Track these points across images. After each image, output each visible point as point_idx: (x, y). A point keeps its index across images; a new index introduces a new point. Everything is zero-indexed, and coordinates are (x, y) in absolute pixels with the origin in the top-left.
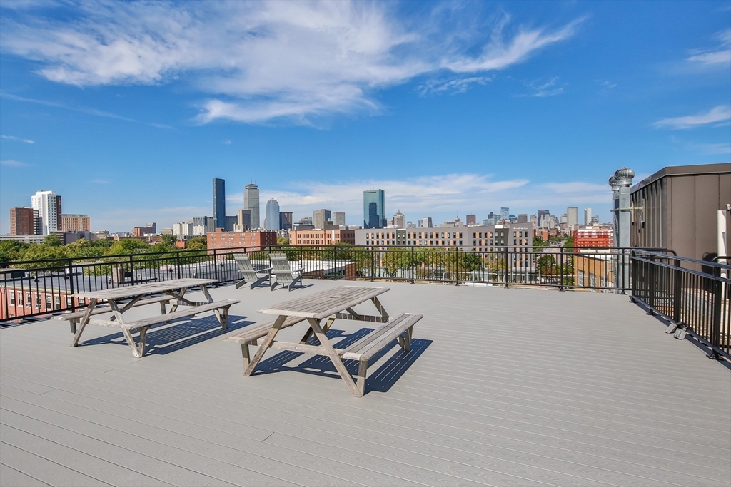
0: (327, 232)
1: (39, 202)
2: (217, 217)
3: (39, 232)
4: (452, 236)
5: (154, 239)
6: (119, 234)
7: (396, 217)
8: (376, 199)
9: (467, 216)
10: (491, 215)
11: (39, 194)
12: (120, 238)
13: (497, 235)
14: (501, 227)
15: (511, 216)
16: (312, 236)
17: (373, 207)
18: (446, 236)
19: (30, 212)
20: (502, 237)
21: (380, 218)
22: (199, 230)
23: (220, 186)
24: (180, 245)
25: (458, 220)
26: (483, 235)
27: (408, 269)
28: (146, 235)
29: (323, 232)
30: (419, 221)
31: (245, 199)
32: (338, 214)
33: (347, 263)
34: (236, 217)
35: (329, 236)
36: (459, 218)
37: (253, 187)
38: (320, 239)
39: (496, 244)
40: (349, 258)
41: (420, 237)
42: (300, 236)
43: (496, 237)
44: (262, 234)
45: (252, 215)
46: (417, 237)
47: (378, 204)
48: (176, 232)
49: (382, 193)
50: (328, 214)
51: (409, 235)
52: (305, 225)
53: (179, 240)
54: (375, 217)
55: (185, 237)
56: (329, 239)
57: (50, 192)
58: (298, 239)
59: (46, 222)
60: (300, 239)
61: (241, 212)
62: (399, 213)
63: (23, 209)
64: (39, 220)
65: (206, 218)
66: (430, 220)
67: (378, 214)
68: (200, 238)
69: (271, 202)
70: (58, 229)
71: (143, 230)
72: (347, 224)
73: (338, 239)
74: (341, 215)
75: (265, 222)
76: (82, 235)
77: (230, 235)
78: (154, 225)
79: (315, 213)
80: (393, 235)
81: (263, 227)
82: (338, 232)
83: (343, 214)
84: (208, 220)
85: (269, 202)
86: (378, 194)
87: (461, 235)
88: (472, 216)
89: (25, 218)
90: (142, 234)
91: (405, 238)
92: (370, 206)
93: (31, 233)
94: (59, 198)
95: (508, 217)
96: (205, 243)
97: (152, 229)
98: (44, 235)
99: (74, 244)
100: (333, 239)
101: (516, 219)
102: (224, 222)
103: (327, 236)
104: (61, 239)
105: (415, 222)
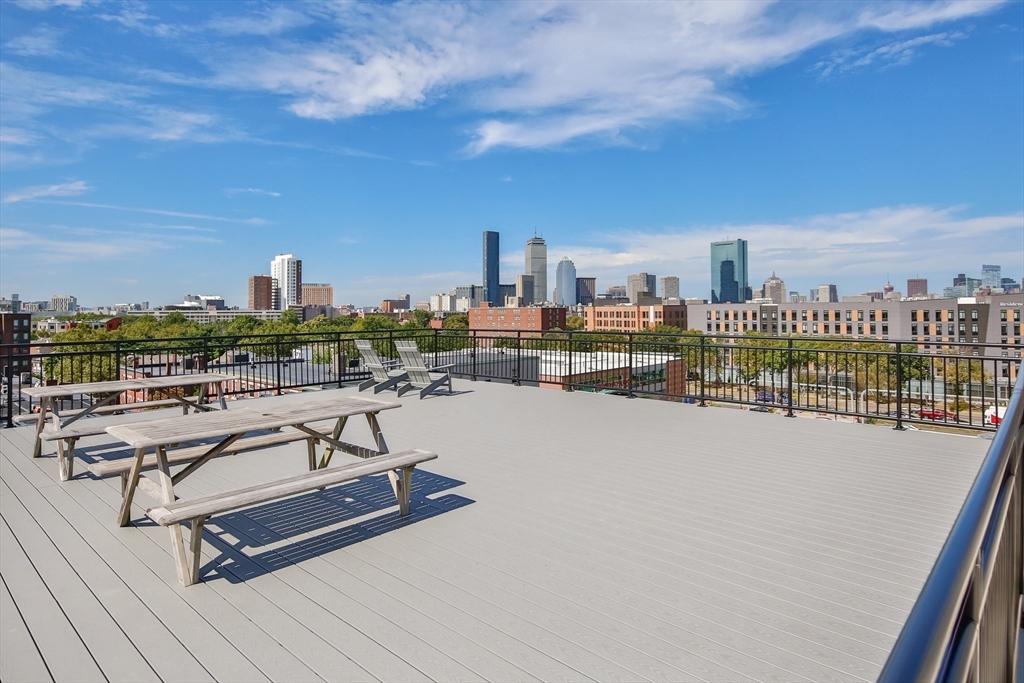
0: (643, 309)
1: (278, 269)
2: (488, 287)
3: (277, 307)
4: (867, 317)
5: (406, 316)
6: (365, 309)
7: (767, 285)
8: (732, 254)
9: (909, 281)
10: (960, 280)
11: (279, 258)
12: (366, 314)
13: (962, 316)
14: (972, 301)
15: (1004, 280)
16: (618, 314)
17: (727, 268)
18: (855, 316)
19: (269, 280)
20: (974, 320)
21: (740, 286)
22: (463, 305)
23: (493, 241)
24: (436, 324)
25: (891, 289)
26: (932, 316)
27: (780, 371)
28: (396, 311)
29: (635, 309)
30: (812, 292)
31: (526, 259)
32: (668, 280)
33: (671, 358)
34: (514, 286)
35: (645, 315)
36: (892, 284)
37: (538, 242)
38: (630, 319)
39: (962, 333)
40: (675, 350)
41: (805, 318)
42: (600, 314)
43: (961, 320)
44: (545, 311)
45: (535, 284)
46: (799, 317)
47: (736, 264)
48: (435, 307)
49: (743, 245)
50: (650, 280)
51: (784, 314)
52: (616, 297)
53: (436, 319)
54: (731, 284)
55: (445, 314)
56: (646, 320)
57: (290, 256)
58: (597, 319)
59: (284, 294)
60: (599, 319)
61: (520, 279)
62: (774, 278)
63: (262, 277)
64: (278, 291)
65: (473, 288)
66: (833, 289)
67: (736, 279)
68: (461, 316)
69: (564, 264)
70: (298, 302)
71: (395, 304)
72: (682, 296)
73: (659, 320)
74: (673, 283)
75: (555, 292)
76: (323, 311)
77: (500, 312)
78: (408, 297)
79: (632, 279)
80: (754, 315)
81: (551, 302)
82: (660, 309)
83: (676, 280)
84: (476, 290)
85: (561, 263)
86: (735, 248)
87: (885, 316)
88: (919, 281)
89: (263, 288)
90: (392, 310)
91: (775, 319)
92: (721, 267)
93: (269, 307)
94: (299, 263)
95: (998, 282)
96: (467, 324)
97: (404, 304)
98: (282, 310)
99: (312, 321)
100: (652, 319)
101: (1018, 286)
102: (496, 292)
103: (641, 314)
104: (301, 314)
105: (805, 292)
